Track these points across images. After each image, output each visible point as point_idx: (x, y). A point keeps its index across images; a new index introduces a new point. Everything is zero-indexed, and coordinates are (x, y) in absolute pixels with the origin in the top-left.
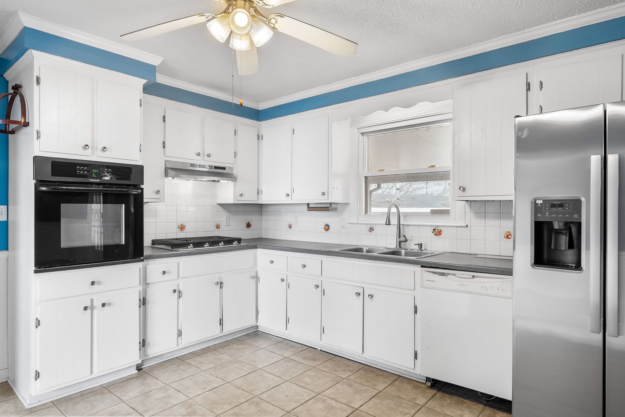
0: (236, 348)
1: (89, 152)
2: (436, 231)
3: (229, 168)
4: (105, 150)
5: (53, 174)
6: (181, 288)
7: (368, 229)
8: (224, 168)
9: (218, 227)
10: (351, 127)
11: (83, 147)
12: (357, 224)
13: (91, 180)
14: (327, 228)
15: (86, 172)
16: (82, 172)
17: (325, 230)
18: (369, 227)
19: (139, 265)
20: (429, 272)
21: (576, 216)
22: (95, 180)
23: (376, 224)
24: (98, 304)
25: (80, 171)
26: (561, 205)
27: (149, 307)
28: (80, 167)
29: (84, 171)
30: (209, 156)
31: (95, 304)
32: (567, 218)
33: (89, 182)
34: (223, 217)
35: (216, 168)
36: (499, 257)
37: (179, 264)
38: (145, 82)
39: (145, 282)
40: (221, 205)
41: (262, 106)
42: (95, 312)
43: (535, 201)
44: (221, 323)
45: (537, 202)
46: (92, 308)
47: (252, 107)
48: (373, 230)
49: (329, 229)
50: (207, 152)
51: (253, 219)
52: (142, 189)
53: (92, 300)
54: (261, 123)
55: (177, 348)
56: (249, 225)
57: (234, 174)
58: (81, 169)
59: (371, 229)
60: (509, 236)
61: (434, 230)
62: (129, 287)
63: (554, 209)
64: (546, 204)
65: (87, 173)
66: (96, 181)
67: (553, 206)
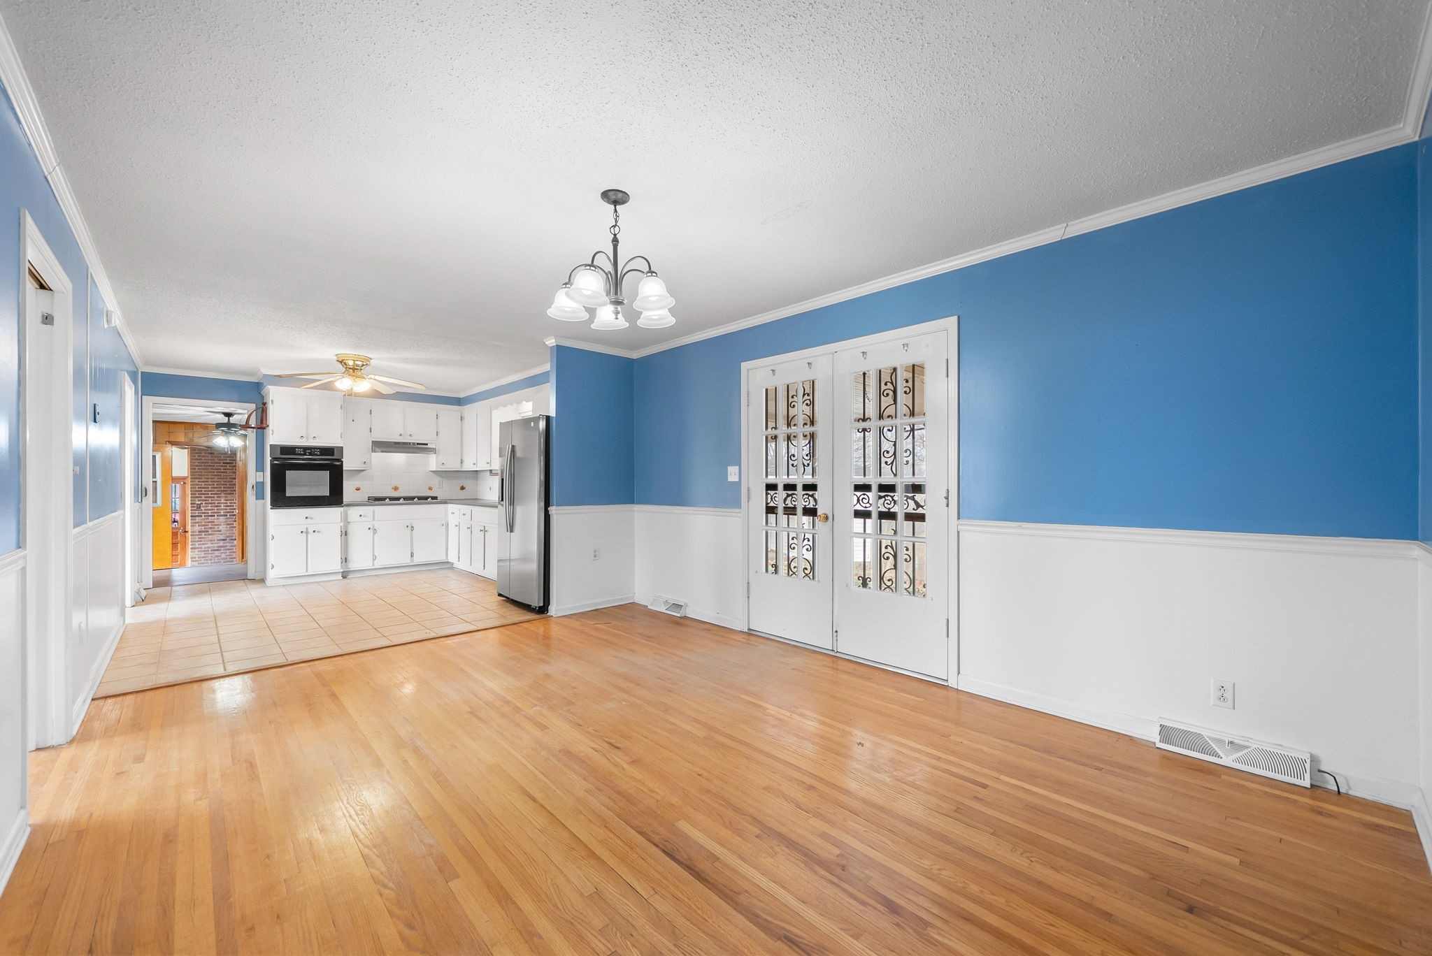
1: (304, 439)
3: (431, 444)
4: (315, 438)
5: (282, 454)
6: (376, 527)
8: (427, 444)
9: (431, 489)
11: (300, 437)
19: (340, 509)
24: (311, 530)
27: (349, 537)
30: (410, 435)
31: (309, 530)
34: (436, 481)
35: (418, 444)
37: (374, 512)
39: (346, 521)
40: (432, 471)
41: (462, 395)
42: (309, 535)
44: (412, 555)
46: (307, 533)
50: (409, 433)
51: (468, 483)
52: (342, 462)
53: (307, 528)
54: (462, 407)
55: (373, 568)
56: (463, 488)
62: (333, 524)
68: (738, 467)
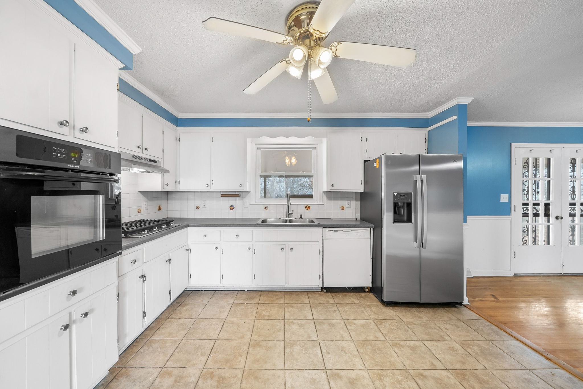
0: (186, 310)
1: (65, 130)
2: (307, 207)
3: (158, 162)
4: (87, 131)
6: (145, 273)
7: (264, 208)
8: (155, 162)
9: (139, 212)
10: (251, 143)
11: (58, 122)
12: (256, 205)
13: (70, 166)
14: (232, 208)
15: (64, 155)
16: (59, 155)
17: (231, 209)
18: (265, 206)
19: (116, 259)
20: (329, 230)
21: (410, 200)
22: (74, 166)
23: (270, 205)
24: (77, 315)
25: (57, 153)
26: (404, 196)
28: (57, 148)
29: (62, 154)
30: (146, 149)
31: (74, 317)
32: (407, 201)
33: (68, 168)
34: (143, 202)
35: (150, 160)
36: (338, 219)
37: (143, 252)
38: (122, 67)
40: (142, 192)
43: (394, 194)
45: (395, 194)
47: (174, 115)
48: (268, 208)
49: (233, 208)
50: (145, 146)
51: (162, 203)
53: (70, 314)
54: (178, 128)
56: (160, 209)
57: (162, 166)
58: (57, 151)
59: (266, 208)
60: (343, 209)
61: (306, 207)
62: (108, 286)
63: (401, 197)
64: (398, 195)
65: (65, 157)
66: (76, 167)
67: (401, 196)
68: (508, 195)
